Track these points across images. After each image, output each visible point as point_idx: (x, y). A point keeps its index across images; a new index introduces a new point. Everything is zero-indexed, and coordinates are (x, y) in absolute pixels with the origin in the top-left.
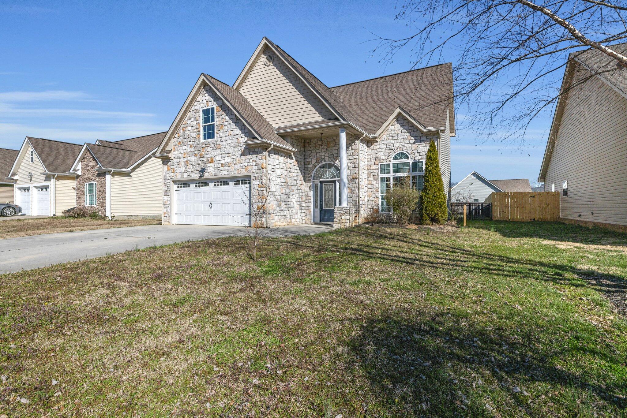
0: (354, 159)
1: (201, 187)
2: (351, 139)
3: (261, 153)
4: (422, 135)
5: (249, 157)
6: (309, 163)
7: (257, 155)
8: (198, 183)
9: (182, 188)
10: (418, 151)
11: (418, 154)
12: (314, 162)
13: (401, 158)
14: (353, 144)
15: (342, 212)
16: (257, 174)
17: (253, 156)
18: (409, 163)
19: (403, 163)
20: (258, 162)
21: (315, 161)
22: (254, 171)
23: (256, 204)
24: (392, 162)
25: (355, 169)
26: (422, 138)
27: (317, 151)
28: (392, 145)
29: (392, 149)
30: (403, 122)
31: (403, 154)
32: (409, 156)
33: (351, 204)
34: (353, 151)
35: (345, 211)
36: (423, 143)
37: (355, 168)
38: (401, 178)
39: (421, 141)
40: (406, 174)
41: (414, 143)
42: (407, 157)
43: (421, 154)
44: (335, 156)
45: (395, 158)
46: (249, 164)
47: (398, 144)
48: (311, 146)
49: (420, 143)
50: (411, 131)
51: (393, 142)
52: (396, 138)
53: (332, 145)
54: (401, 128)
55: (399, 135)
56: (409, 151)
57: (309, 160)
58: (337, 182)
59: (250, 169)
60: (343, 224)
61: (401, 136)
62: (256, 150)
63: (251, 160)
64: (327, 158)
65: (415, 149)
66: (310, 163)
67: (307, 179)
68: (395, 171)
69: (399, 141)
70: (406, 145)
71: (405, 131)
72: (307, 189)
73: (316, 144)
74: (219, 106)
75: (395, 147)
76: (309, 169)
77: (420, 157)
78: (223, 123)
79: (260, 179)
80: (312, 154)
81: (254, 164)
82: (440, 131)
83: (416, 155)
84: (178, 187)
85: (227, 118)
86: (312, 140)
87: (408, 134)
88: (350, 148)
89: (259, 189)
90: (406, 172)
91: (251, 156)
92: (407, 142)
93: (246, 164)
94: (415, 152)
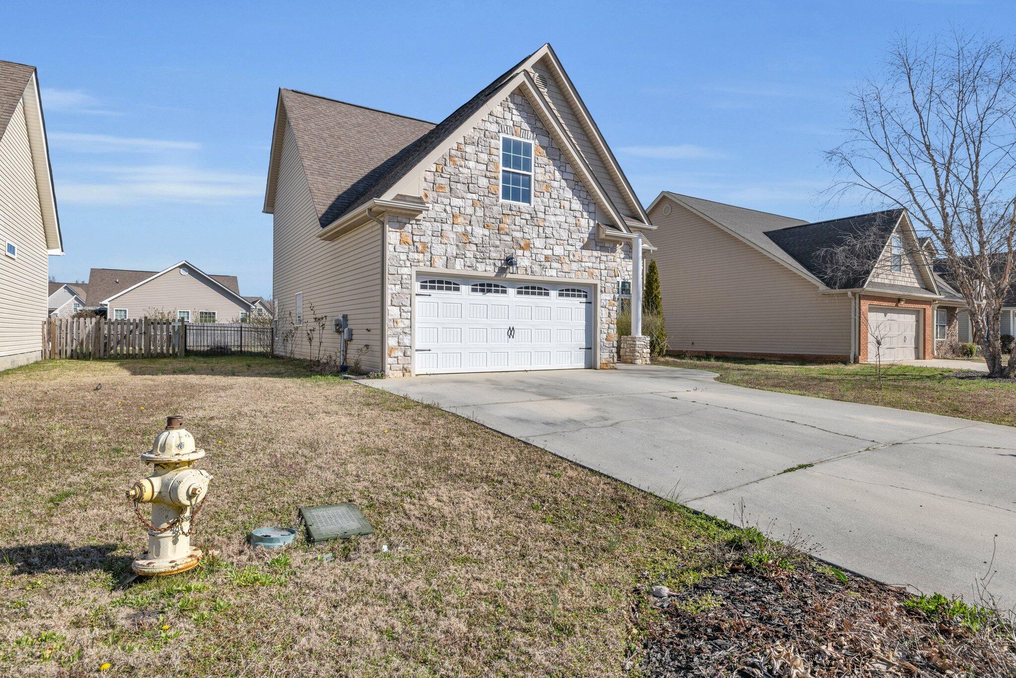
1: (489, 294)
3: (613, 251)
5: (595, 253)
7: (607, 254)
8: (481, 285)
9: (436, 291)
16: (607, 284)
17: (602, 253)
20: (610, 264)
22: (603, 278)
23: (606, 332)
46: (595, 265)
59: (597, 274)
62: (607, 245)
63: (599, 260)
74: (543, 147)
78: (549, 182)
79: (611, 292)
84: (423, 287)
85: (558, 175)
89: (610, 308)
91: (599, 253)
93: (590, 265)
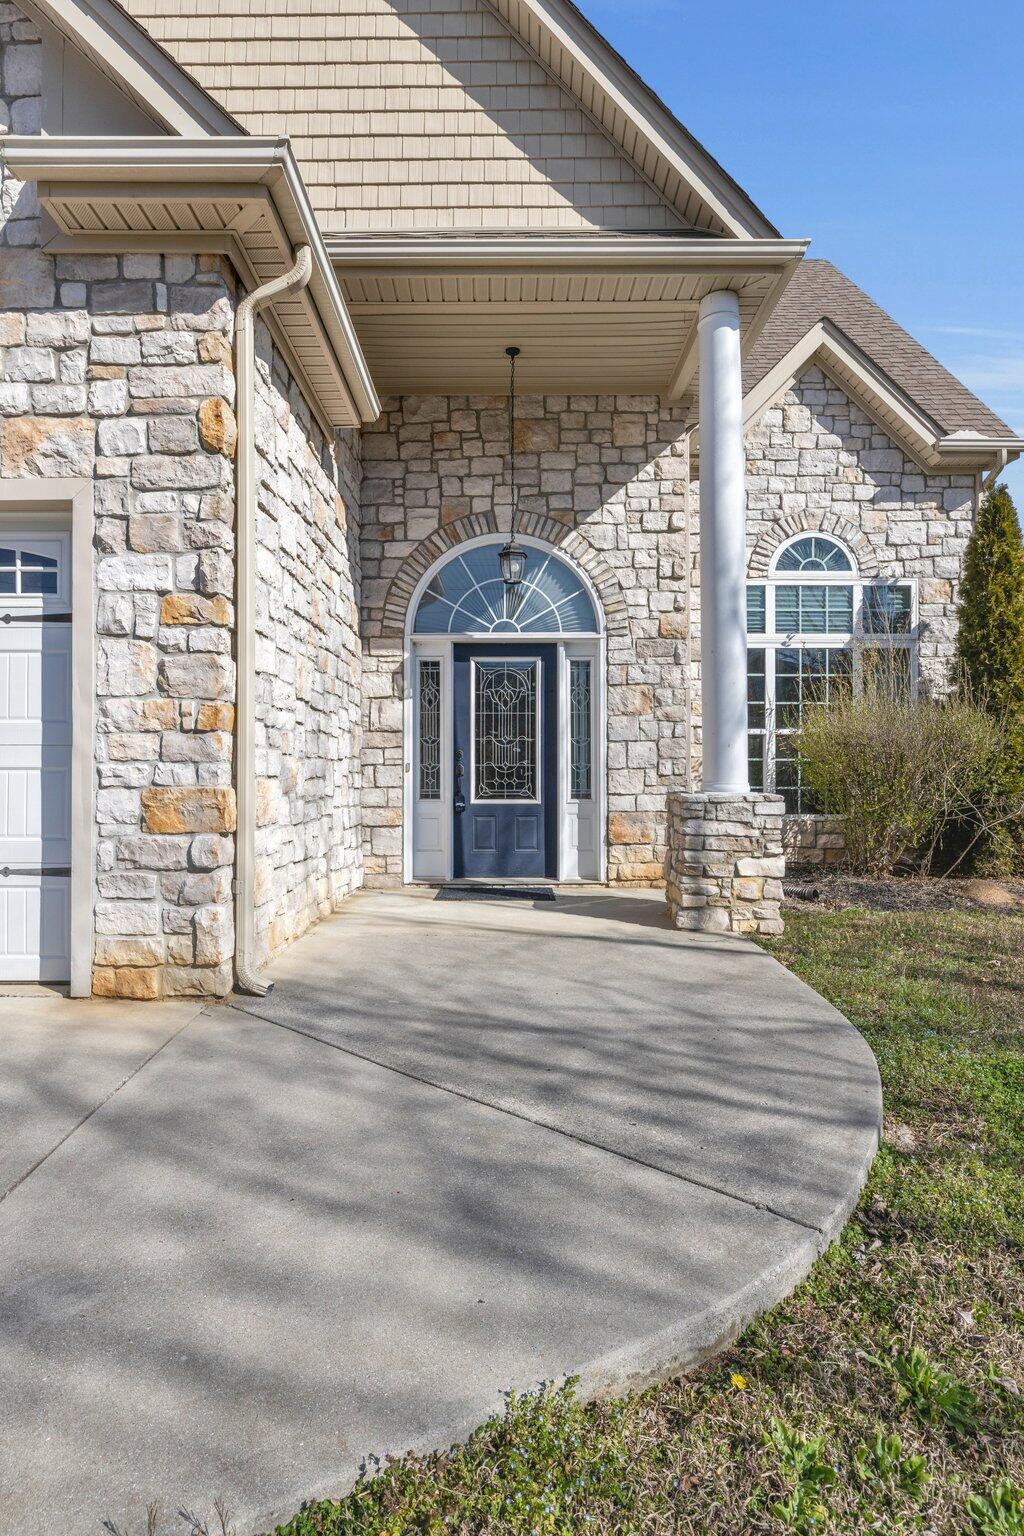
0: (671, 529)
2: (653, 419)
3: (187, 299)
4: (908, 467)
5: (50, 326)
6: (388, 533)
7: (142, 321)
10: (894, 539)
11: (891, 554)
12: (422, 527)
13: (815, 566)
14: (667, 452)
15: (740, 831)
16: (149, 500)
17: (101, 323)
18: (850, 589)
19: (823, 588)
20: (166, 382)
21: (434, 524)
22: (120, 467)
23: (134, 778)
24: (776, 578)
25: (675, 585)
26: (910, 483)
27: (445, 467)
28: (775, 501)
29: (776, 521)
30: (822, 397)
31: (823, 546)
32: (850, 557)
33: (652, 773)
34: (667, 487)
35: (757, 822)
36: (910, 505)
37: (675, 577)
38: (814, 658)
39: (903, 496)
40: (837, 640)
41: (872, 501)
42: (840, 562)
43: (904, 553)
44: (555, 503)
45: (788, 562)
46: (47, 397)
47: (801, 498)
48: (404, 434)
49: (897, 505)
50: (859, 444)
51: (777, 484)
52: (791, 468)
53: (537, 440)
54: (817, 427)
55: (807, 457)
56: (854, 537)
57: (392, 516)
58: (562, 651)
59: (67, 444)
60: (747, 910)
61: (819, 466)
62: (140, 267)
63: (78, 362)
64: (504, 513)
65: (878, 530)
66: (399, 533)
67: (374, 628)
68: (788, 624)
69: (808, 484)
70: (837, 507)
71: (836, 440)
72: (383, 684)
73: (440, 427)
75: (787, 511)
76: (390, 569)
77: (898, 568)
79: (176, 539)
80: (412, 481)
81: (111, 395)
82: (1005, 453)
83: (881, 555)
86: (412, 402)
87: (845, 457)
88: (650, 468)
89: (176, 635)
90: (835, 629)
91: (79, 324)
92: (843, 492)
93: (14, 395)
94: (878, 540)
